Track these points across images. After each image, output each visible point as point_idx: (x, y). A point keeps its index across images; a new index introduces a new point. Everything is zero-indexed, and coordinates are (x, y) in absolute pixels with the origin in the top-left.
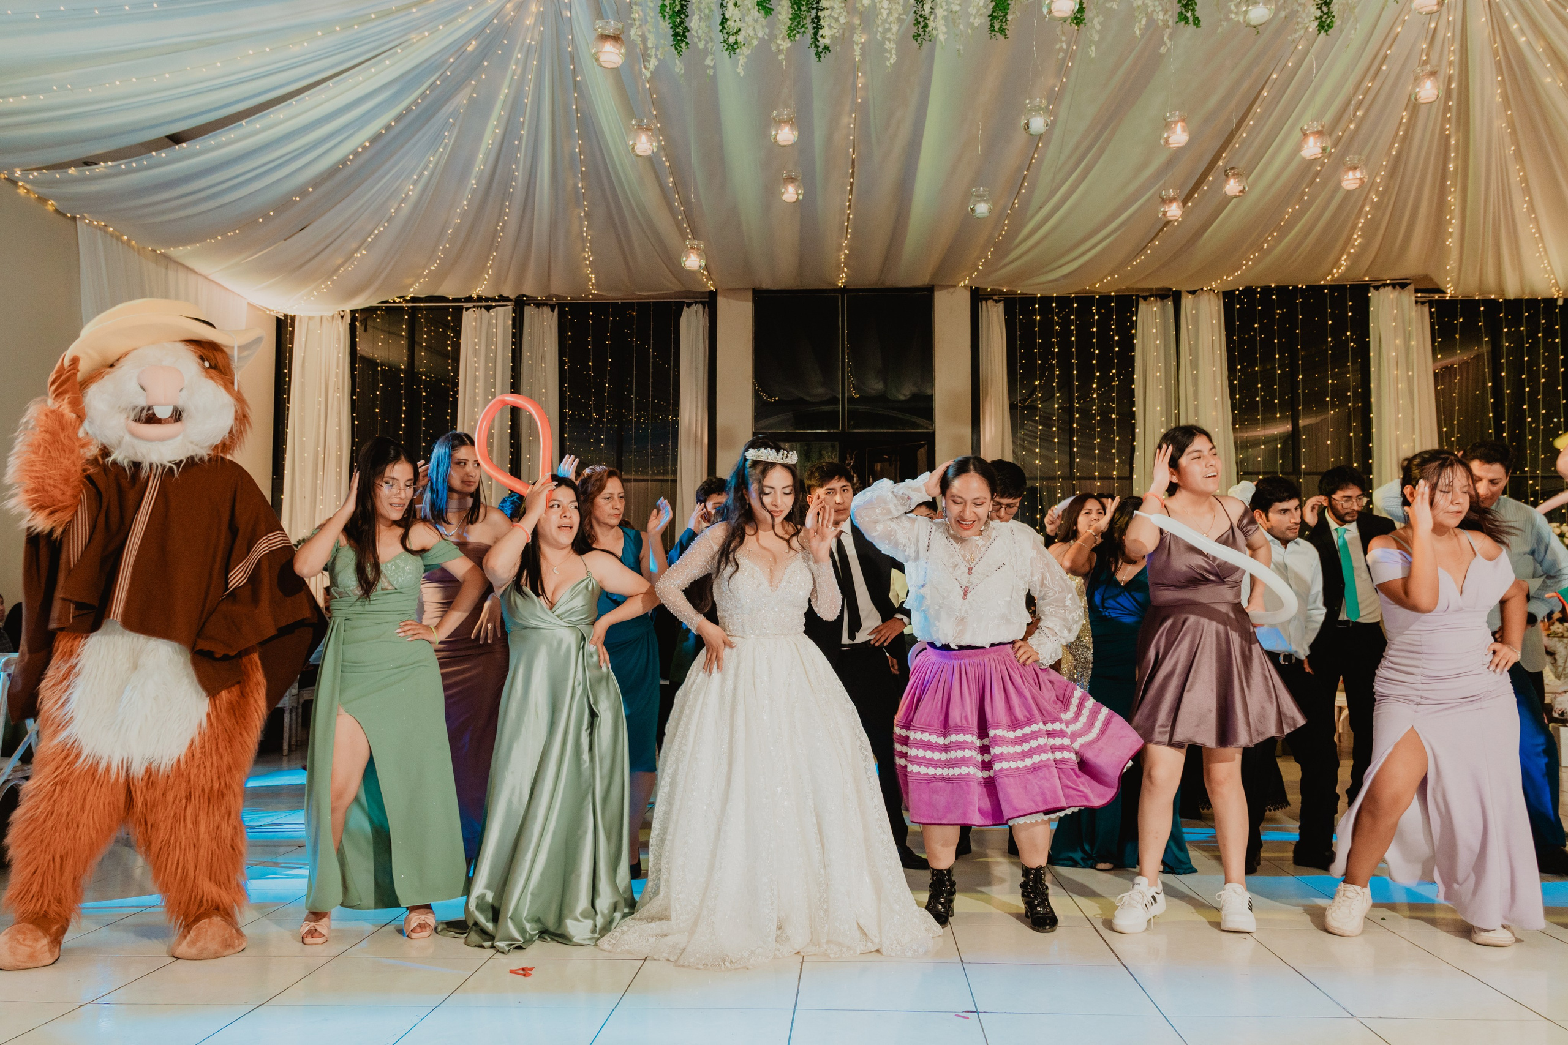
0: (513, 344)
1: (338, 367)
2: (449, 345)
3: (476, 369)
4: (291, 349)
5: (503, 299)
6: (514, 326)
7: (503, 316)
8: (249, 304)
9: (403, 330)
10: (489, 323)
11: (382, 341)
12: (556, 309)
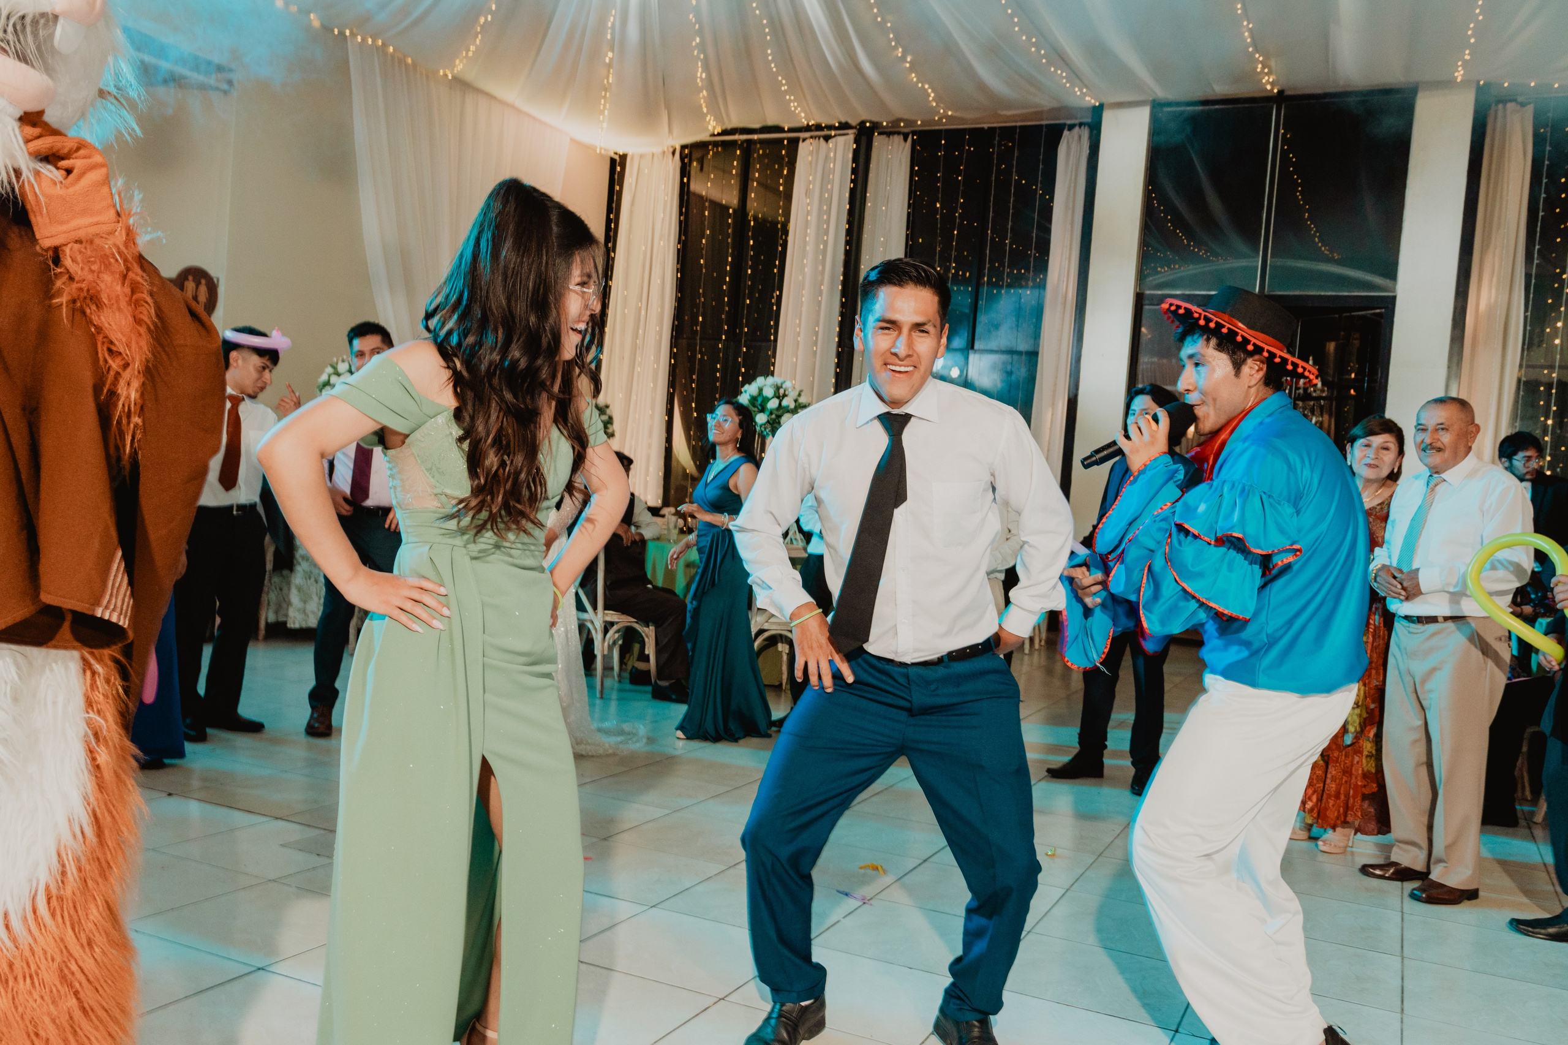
0: (852, 181)
1: (664, 213)
2: (781, 185)
3: (808, 213)
4: (620, 193)
5: (844, 126)
6: (855, 159)
7: (843, 146)
8: (572, 140)
9: (734, 167)
10: (827, 157)
11: (712, 181)
12: (910, 136)
